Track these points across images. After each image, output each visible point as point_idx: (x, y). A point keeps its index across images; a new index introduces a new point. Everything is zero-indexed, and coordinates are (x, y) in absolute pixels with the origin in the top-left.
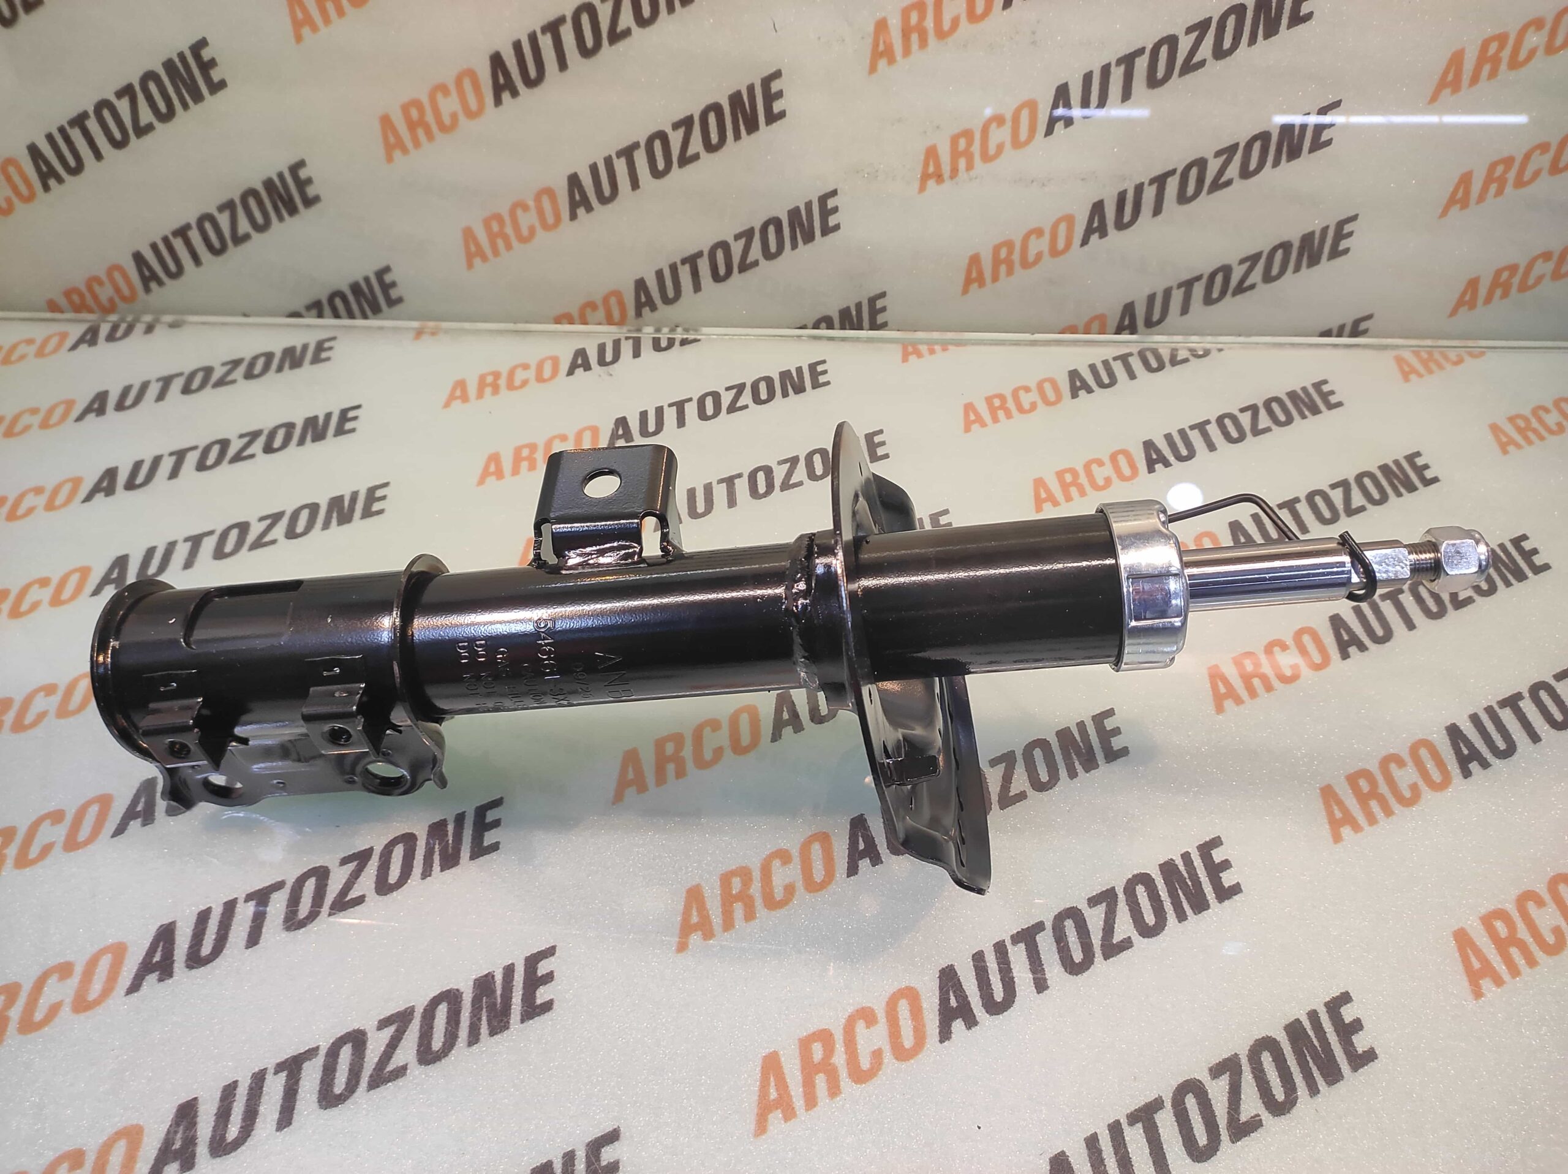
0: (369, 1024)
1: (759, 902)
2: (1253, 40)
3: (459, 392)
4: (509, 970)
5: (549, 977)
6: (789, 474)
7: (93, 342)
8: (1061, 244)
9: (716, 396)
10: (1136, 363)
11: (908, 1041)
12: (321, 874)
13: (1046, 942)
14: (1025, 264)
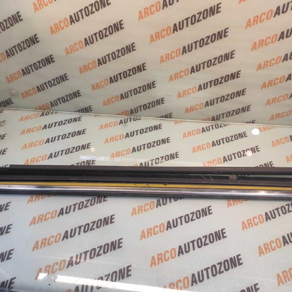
0: (90, 223)
1: (143, 210)
2: (231, 80)
3: (101, 127)
4: (108, 217)
5: (114, 218)
6: (154, 144)
7: (43, 115)
8: (201, 107)
9: (143, 130)
10: (214, 126)
11: (162, 230)
12: (83, 202)
13: (183, 219)
14: (195, 110)
